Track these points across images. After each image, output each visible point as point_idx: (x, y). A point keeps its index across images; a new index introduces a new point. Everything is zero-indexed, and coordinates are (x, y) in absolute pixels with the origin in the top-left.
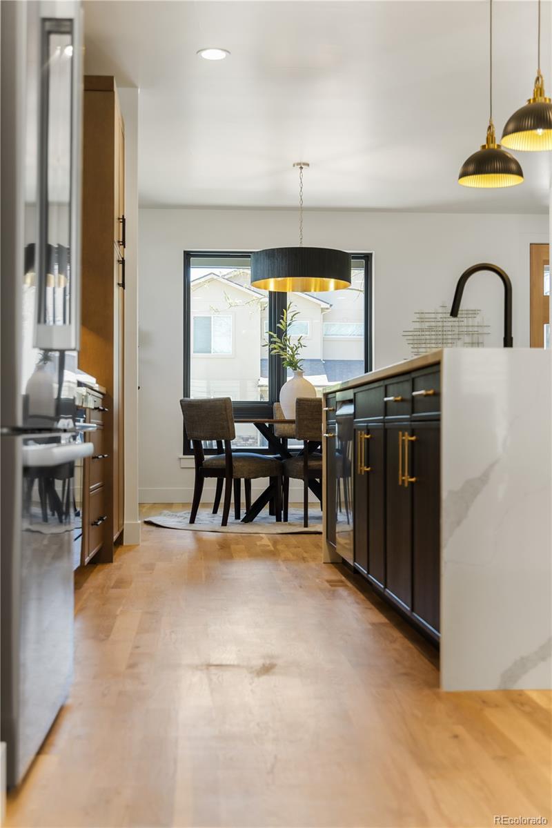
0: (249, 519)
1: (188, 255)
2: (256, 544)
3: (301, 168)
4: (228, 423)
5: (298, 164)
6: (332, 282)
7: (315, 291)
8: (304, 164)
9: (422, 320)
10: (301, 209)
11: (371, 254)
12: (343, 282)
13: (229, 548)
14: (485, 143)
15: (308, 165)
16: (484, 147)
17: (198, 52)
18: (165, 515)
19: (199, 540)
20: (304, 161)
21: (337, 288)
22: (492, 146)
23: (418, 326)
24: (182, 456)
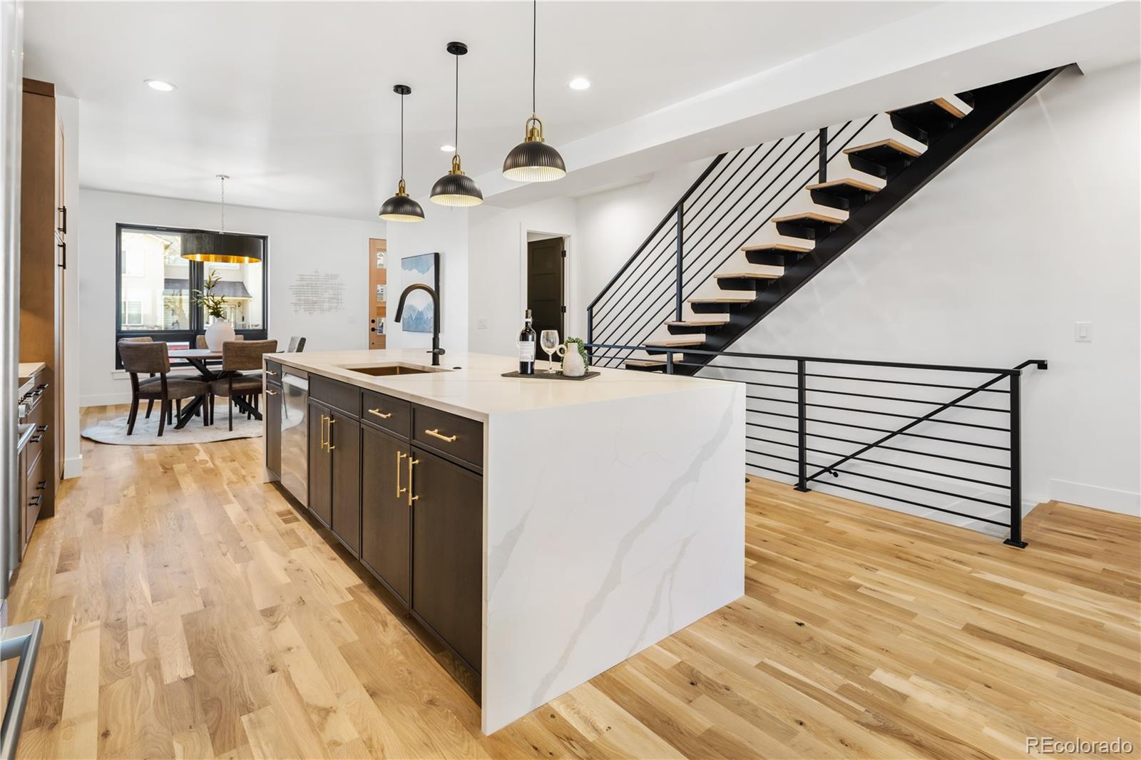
0: (181, 425)
1: (120, 227)
2: (195, 461)
3: (223, 179)
4: (164, 360)
5: (220, 176)
6: (246, 259)
7: (233, 262)
8: (226, 177)
9: (302, 280)
10: (223, 204)
11: (267, 237)
12: (254, 259)
13: (172, 469)
14: (398, 192)
15: (228, 177)
16: (397, 194)
17: (145, 81)
18: (102, 425)
19: (140, 461)
20: (226, 175)
21: (250, 262)
22: (403, 195)
23: (300, 283)
24: (114, 370)
